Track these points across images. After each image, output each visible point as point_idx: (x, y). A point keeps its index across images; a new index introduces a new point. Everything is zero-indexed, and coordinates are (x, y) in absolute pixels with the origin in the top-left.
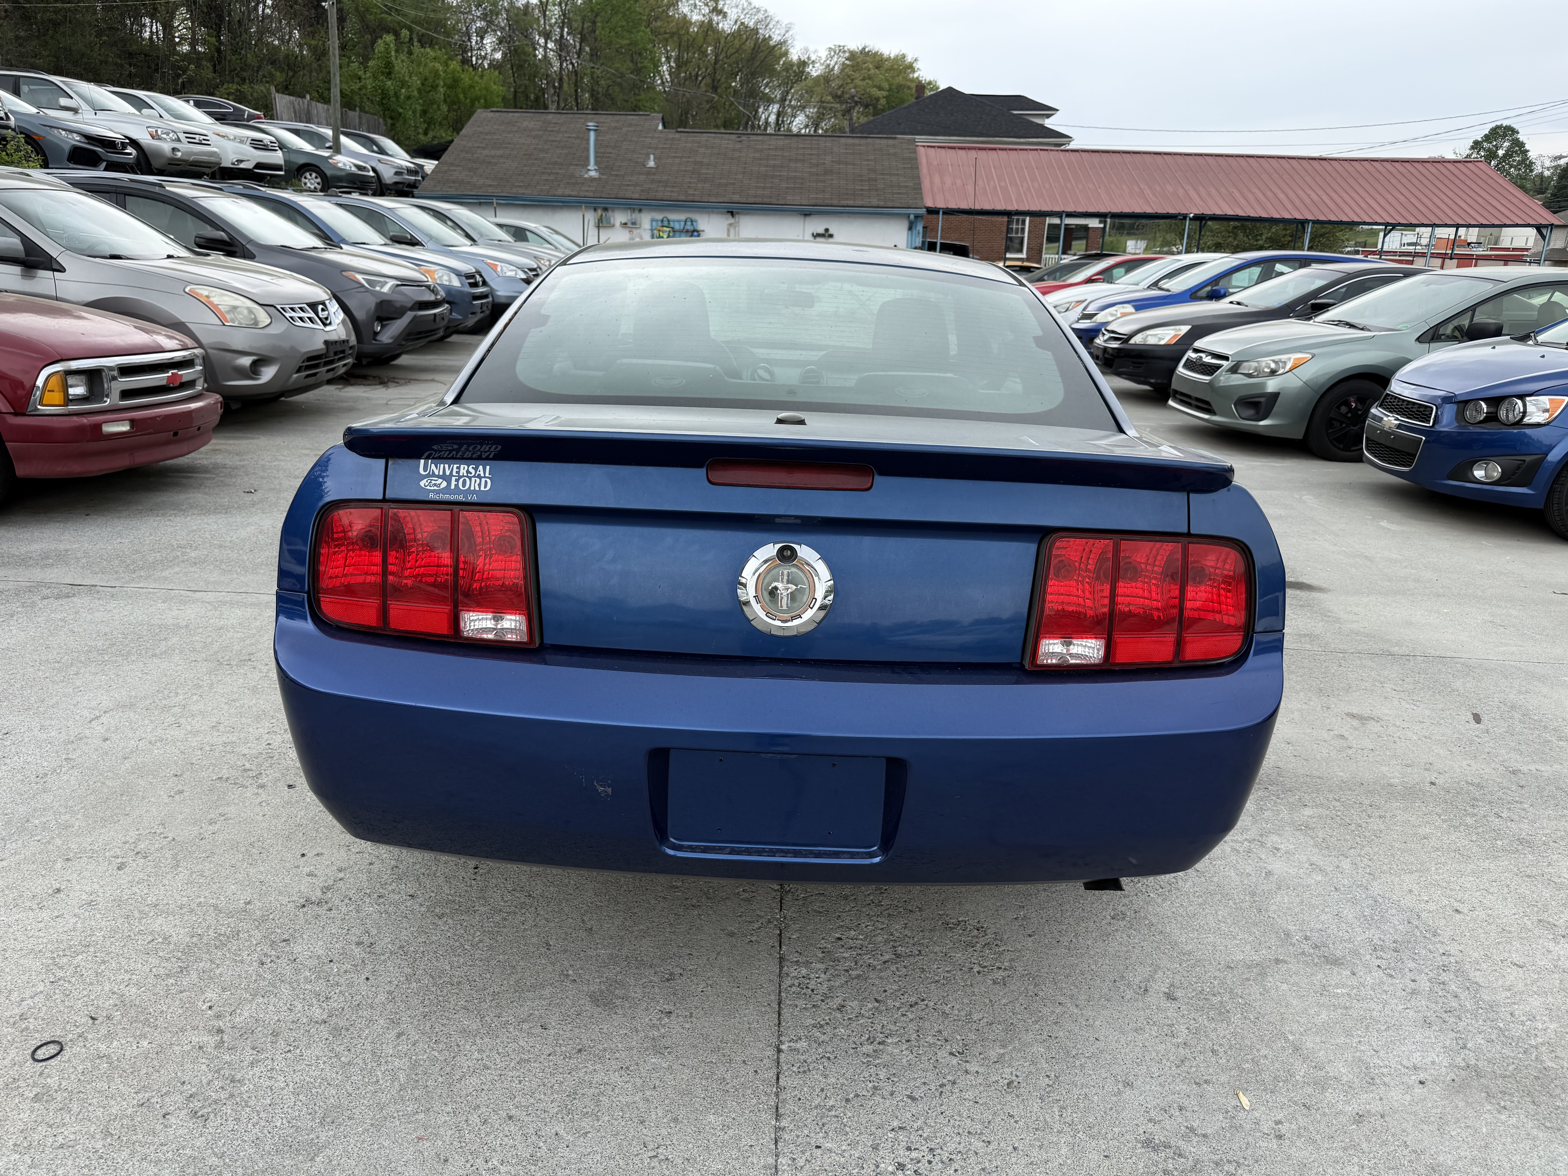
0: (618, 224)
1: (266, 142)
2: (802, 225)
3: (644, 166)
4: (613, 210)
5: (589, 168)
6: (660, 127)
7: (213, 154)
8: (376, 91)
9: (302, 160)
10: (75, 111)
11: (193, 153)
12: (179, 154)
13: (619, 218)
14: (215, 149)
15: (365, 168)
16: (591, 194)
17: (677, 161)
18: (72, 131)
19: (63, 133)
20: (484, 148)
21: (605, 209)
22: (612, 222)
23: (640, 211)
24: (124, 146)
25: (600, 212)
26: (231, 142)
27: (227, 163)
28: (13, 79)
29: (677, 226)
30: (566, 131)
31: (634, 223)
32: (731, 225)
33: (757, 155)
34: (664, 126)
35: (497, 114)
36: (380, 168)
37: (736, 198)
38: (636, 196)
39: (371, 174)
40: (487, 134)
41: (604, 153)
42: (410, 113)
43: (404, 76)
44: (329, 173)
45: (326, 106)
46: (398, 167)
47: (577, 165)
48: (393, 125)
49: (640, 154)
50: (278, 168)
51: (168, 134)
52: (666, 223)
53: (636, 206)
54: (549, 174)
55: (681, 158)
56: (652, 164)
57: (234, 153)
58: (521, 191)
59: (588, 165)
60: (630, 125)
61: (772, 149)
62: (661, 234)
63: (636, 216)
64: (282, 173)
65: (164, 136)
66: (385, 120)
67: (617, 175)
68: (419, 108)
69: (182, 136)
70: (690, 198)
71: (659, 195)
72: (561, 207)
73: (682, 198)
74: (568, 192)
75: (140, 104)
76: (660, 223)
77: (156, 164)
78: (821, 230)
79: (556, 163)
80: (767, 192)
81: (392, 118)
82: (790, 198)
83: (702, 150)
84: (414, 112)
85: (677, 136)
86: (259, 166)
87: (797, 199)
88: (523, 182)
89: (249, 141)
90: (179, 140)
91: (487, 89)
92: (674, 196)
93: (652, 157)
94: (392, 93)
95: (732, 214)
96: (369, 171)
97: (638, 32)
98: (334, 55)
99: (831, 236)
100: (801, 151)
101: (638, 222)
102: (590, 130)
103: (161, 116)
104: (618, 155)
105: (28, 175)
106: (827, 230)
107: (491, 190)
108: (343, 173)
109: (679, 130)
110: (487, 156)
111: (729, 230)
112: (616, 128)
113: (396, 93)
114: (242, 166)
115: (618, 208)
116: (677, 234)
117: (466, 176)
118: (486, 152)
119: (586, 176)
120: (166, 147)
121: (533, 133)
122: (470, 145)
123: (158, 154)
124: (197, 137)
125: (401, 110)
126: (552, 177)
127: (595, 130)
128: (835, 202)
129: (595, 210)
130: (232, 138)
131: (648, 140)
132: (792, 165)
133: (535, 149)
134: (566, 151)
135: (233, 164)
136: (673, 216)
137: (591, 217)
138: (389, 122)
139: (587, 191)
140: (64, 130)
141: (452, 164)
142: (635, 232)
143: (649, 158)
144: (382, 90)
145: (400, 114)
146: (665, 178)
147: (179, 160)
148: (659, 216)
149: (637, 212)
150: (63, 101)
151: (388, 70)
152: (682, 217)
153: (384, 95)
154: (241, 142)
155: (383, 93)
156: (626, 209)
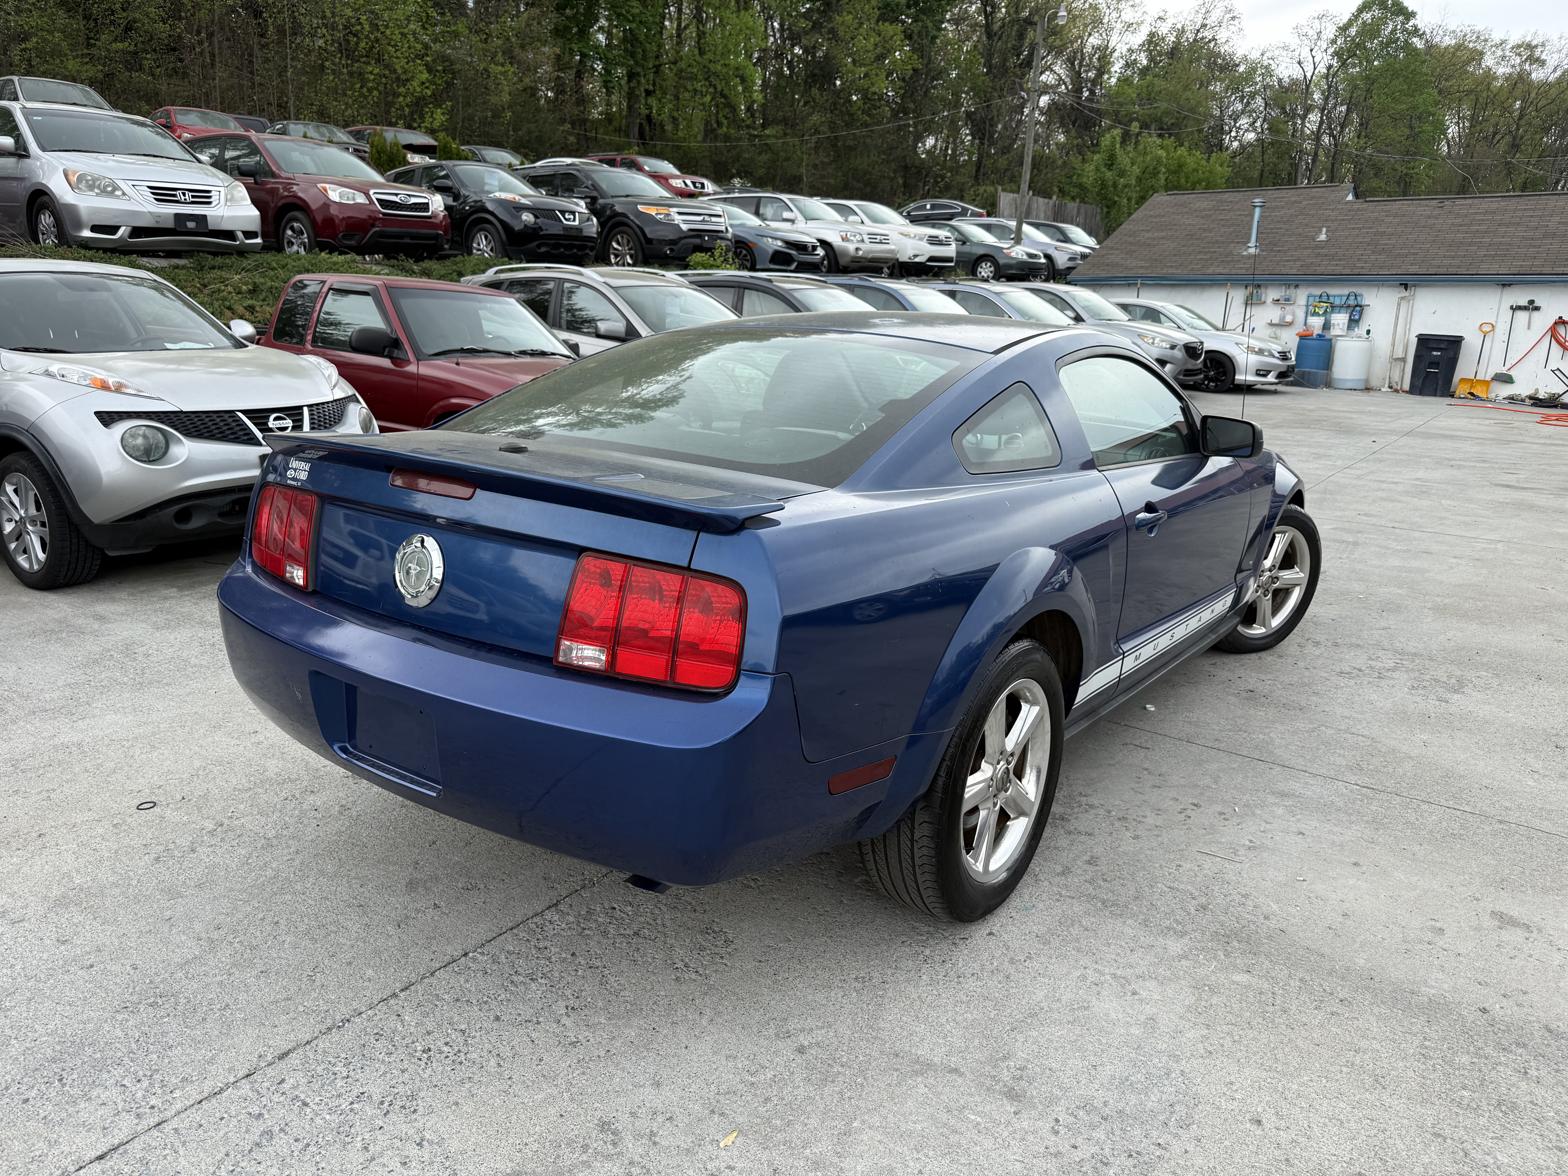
0: (1269, 300)
1: (942, 237)
2: (1498, 297)
3: (1314, 240)
4: (1266, 287)
5: (1249, 245)
6: (1350, 197)
7: (892, 251)
8: (1097, 182)
9: (981, 251)
10: (792, 221)
11: (872, 252)
12: (861, 253)
13: (1272, 294)
14: (893, 247)
15: (1036, 255)
16: (1244, 272)
17: (1356, 232)
18: (776, 239)
19: (770, 240)
20: (1148, 231)
21: (1259, 286)
22: (1263, 299)
23: (1297, 286)
24: (814, 248)
25: (1250, 289)
26: (911, 240)
27: (903, 258)
28: (756, 200)
29: (1337, 302)
30: (1238, 210)
31: (1287, 300)
32: (1403, 298)
33: (1459, 221)
34: (1357, 196)
35: (1173, 197)
36: (1055, 255)
37: (1414, 269)
38: (1294, 271)
39: (1043, 260)
40: (1156, 217)
41: (1272, 229)
42: (1125, 201)
43: (1125, 166)
44: (1001, 261)
45: (1046, 200)
46: (1073, 254)
47: (1238, 242)
48: (1108, 213)
49: (1313, 227)
50: (949, 260)
51: (855, 236)
52: (1324, 299)
53: (1292, 282)
54: (1206, 253)
55: (1360, 229)
56: (1323, 237)
57: (912, 249)
58: (1171, 271)
59: (1249, 242)
60: (1313, 198)
61: (1480, 213)
62: (1317, 310)
63: (1291, 292)
64: (952, 264)
65: (852, 238)
66: (1102, 209)
67: (1279, 251)
68: (1135, 195)
69: (866, 237)
70: (1356, 271)
71: (1320, 270)
72: (1211, 286)
73: (1348, 271)
74: (1220, 270)
75: (845, 211)
76: (1317, 299)
77: (843, 262)
78: (1523, 302)
79: (1217, 242)
80: (1456, 262)
81: (1108, 207)
82: (1484, 268)
83: (1390, 219)
84: (1129, 199)
85: (1365, 205)
86: (932, 259)
87: (1495, 268)
88: (1176, 262)
89: (926, 238)
90: (863, 241)
91: (1210, 172)
92: (1338, 270)
93: (1324, 230)
94: (1110, 183)
95: (1406, 287)
96: (1040, 258)
97: (1422, 94)
98: (1028, 154)
99: (1537, 309)
100: (1519, 214)
101: (1293, 299)
102: (1255, 206)
103: (862, 222)
104: (1287, 230)
105: (663, 276)
106: (1532, 302)
107: (1141, 271)
108: (1014, 262)
109: (1368, 199)
110: (1149, 238)
111: (1399, 304)
112: (1295, 202)
113: (1115, 183)
114: (917, 260)
115: (1272, 285)
116: (1337, 309)
117: (1122, 258)
118: (1148, 235)
119: (1245, 253)
120: (851, 247)
121: (1203, 214)
122: (1135, 229)
123: (845, 253)
124: (878, 237)
125: (1116, 199)
126: (1208, 256)
127: (1261, 206)
128: (1547, 270)
129: (1246, 287)
130: (912, 236)
131: (1327, 213)
132: (1502, 229)
133: (1200, 229)
134: (1231, 229)
135: (910, 258)
136: (1333, 291)
137: (1238, 296)
138: (1105, 210)
139: (1241, 268)
140: (771, 238)
141: (1112, 248)
142: (1288, 308)
143: (1321, 231)
144: (1103, 181)
145: (1115, 202)
146: (1333, 251)
147: (860, 257)
148: (1317, 291)
149: (1292, 288)
150: (786, 215)
151: (1111, 162)
152: (1345, 291)
153: (1104, 186)
154: (921, 239)
155: (1102, 184)
156: (1281, 285)
